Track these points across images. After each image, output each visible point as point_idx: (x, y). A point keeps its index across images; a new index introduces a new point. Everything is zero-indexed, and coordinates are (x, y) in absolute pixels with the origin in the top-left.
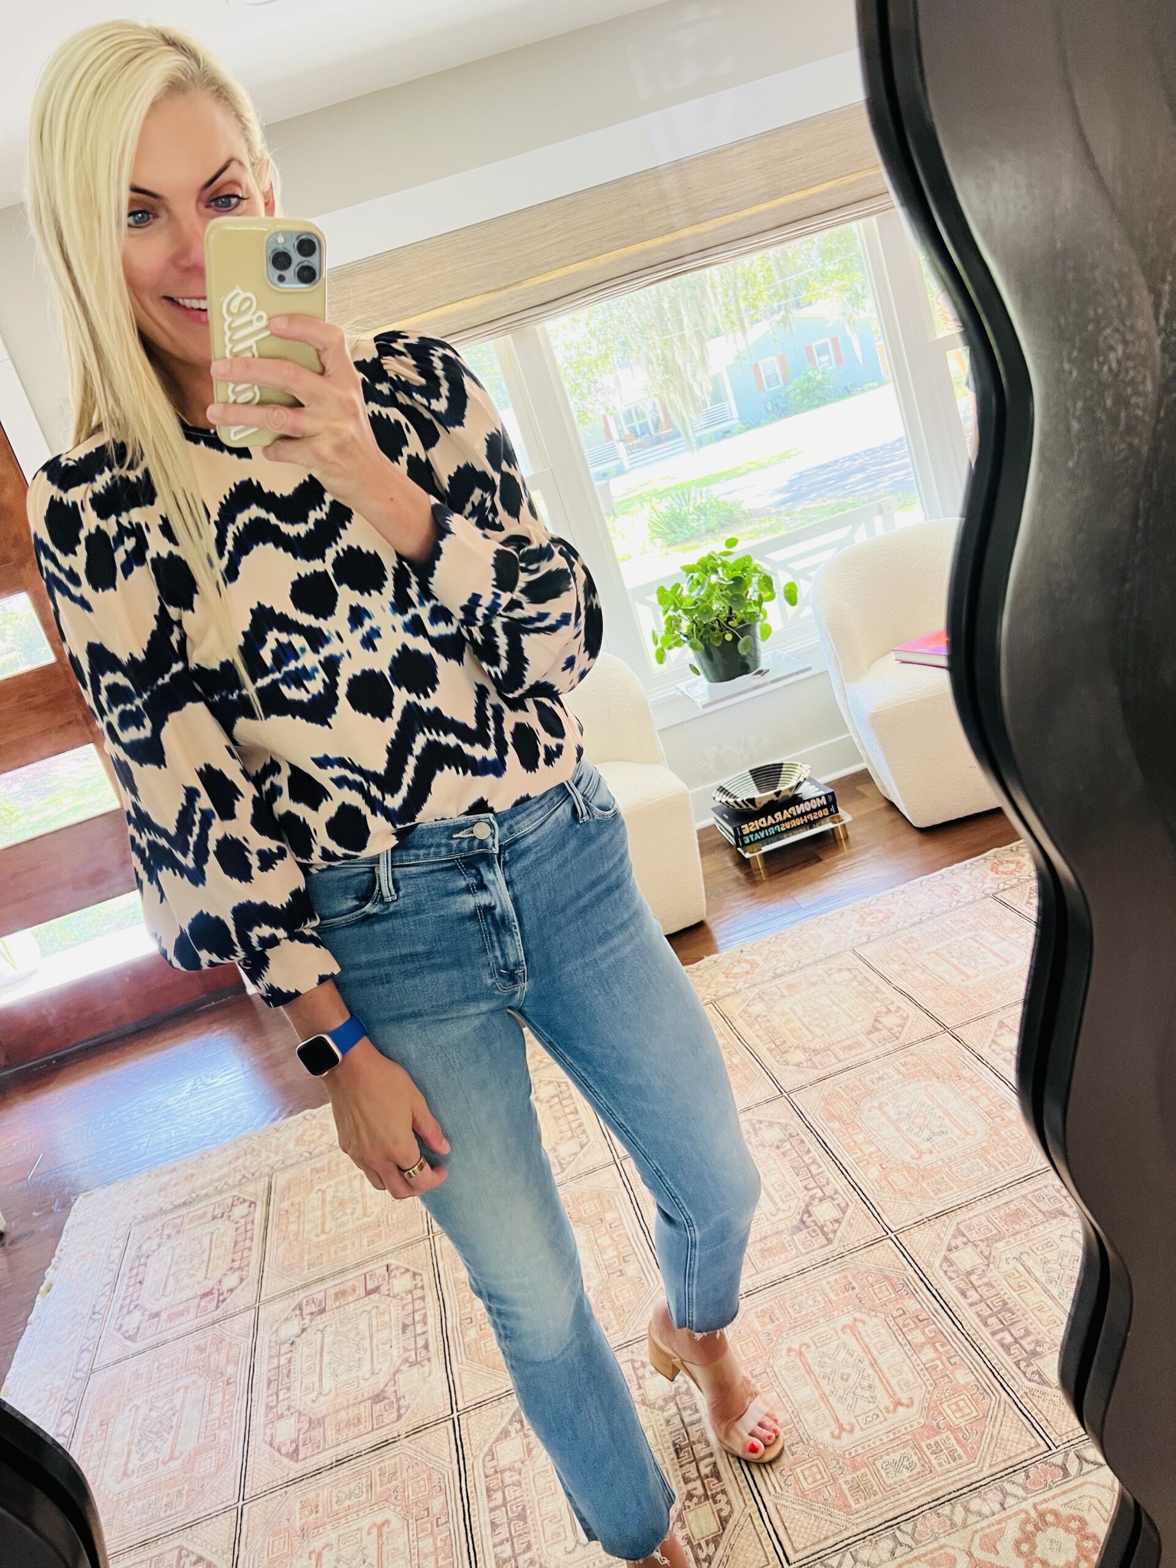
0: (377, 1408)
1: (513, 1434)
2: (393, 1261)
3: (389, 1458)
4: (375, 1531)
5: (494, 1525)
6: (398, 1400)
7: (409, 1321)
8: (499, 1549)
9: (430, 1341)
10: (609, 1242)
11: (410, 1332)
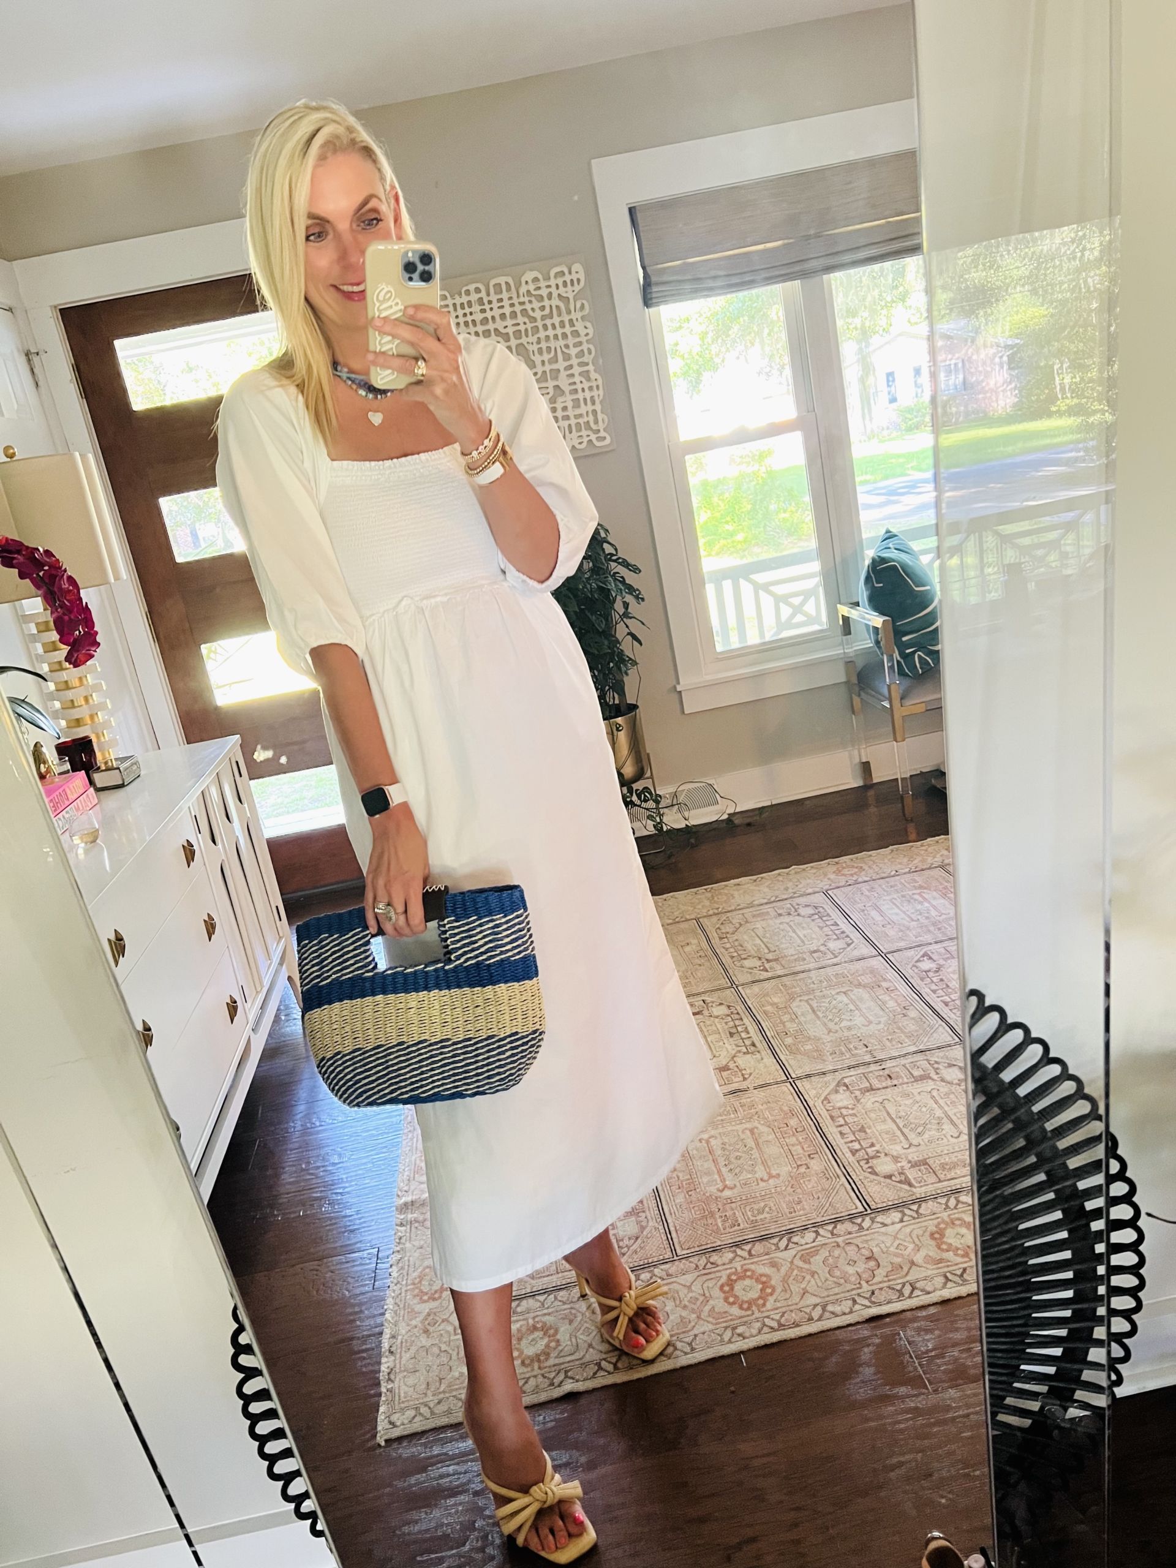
0: (725, 1074)
1: (841, 1091)
2: (708, 999)
3: (745, 1099)
4: (748, 1132)
5: (841, 1133)
6: (741, 1071)
7: (734, 1030)
8: (850, 1145)
9: (756, 1042)
10: (888, 998)
11: (736, 1037)
